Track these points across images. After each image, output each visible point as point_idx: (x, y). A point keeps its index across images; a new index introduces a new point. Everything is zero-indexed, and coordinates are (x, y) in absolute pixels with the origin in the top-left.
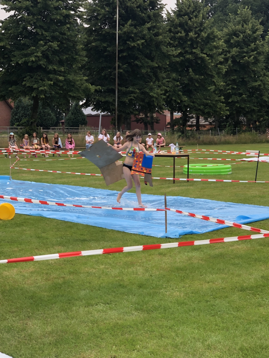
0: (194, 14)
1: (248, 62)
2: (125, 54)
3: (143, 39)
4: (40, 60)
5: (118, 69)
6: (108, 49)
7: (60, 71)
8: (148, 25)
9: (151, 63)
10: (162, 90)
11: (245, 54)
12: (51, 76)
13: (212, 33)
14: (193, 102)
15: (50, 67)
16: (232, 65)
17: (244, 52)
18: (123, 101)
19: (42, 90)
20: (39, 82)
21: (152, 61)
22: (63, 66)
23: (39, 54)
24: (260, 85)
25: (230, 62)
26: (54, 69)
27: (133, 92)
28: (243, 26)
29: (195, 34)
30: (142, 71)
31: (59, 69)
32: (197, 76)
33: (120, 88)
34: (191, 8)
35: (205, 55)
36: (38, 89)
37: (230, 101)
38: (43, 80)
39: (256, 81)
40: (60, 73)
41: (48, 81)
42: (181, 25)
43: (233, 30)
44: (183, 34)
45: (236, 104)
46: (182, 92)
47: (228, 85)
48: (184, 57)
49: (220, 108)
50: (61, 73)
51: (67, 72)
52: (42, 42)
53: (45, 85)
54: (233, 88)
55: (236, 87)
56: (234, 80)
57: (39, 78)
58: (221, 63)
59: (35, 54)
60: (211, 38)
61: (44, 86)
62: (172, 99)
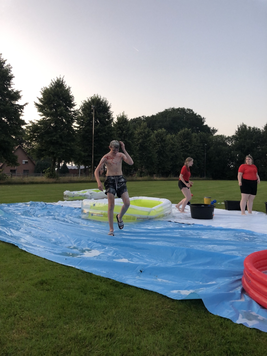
0: (125, 123)
1: (147, 146)
2: (97, 139)
3: (105, 132)
4: (58, 139)
5: (93, 146)
6: (89, 136)
8: (108, 126)
13: (133, 132)
17: (145, 141)
20: (57, 150)
23: (58, 136)
24: (151, 156)
26: (65, 144)
28: (144, 130)
29: (126, 132)
31: (67, 144)
34: (124, 121)
36: (57, 153)
38: (59, 149)
41: (62, 149)
42: (120, 128)
43: (140, 132)
44: (121, 132)
49: (137, 165)
50: (68, 146)
52: (59, 130)
54: (140, 157)
59: (56, 136)
60: (132, 134)
61: (60, 152)
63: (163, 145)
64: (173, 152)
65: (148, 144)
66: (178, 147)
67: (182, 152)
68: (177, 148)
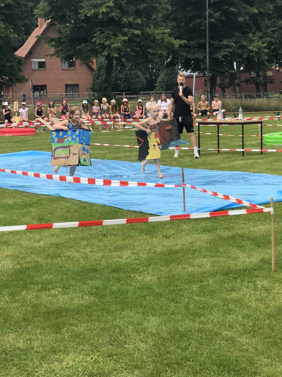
4: (112, 11)
5: (209, 18)
7: (137, 24)
9: (250, 9)
10: (263, 43)
12: (126, 30)
15: (125, 20)
18: (215, 57)
19: (115, 48)
20: (111, 38)
21: (252, 6)
22: (141, 18)
26: (130, 22)
27: (228, 46)
30: (239, 20)
31: (136, 22)
33: (212, 42)
38: (116, 35)
41: (122, 36)
50: (138, 26)
51: (146, 25)
57: (112, 33)
61: (118, 42)
62: (278, 53)
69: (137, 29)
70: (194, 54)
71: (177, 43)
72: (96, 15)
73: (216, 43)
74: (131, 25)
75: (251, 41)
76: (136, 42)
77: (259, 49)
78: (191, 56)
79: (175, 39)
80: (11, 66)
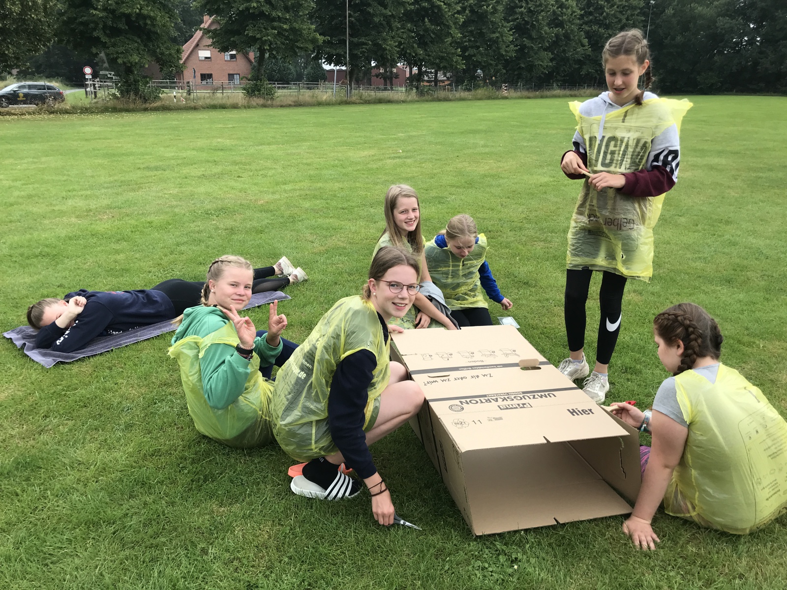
1: (486, 11)
4: (262, 6)
5: (349, 18)
7: (285, 19)
9: (384, 11)
10: (395, 42)
11: (483, 3)
12: (276, 24)
14: (429, 56)
16: (469, 14)
18: (354, 53)
19: (265, 40)
20: (262, 31)
21: (386, 9)
22: (289, 13)
24: (497, 37)
25: (467, 12)
26: (279, 16)
27: (365, 44)
30: (375, 20)
31: (285, 16)
32: (433, 27)
33: (351, 39)
35: (442, 4)
36: (261, 39)
37: (467, 54)
38: (266, 29)
39: (494, 32)
40: (286, 21)
41: (272, 29)
45: (473, 58)
46: (417, 44)
47: (465, 37)
48: (420, 5)
49: (456, 62)
51: (293, 20)
53: (270, 35)
54: (470, 41)
55: (473, 39)
56: (471, 31)
57: (262, 26)
58: (458, 12)
61: (268, 35)
62: (406, 52)
63: (532, 9)
64: (561, 25)
65: (490, 7)
66: (574, 12)
67: (586, 23)
68: (572, 14)
69: (285, 23)
70: (335, 50)
71: (321, 39)
72: (247, 9)
73: (355, 40)
74: (279, 19)
75: (385, 40)
76: (284, 36)
77: (392, 48)
78: (334, 52)
79: (320, 35)
80: (170, 54)
